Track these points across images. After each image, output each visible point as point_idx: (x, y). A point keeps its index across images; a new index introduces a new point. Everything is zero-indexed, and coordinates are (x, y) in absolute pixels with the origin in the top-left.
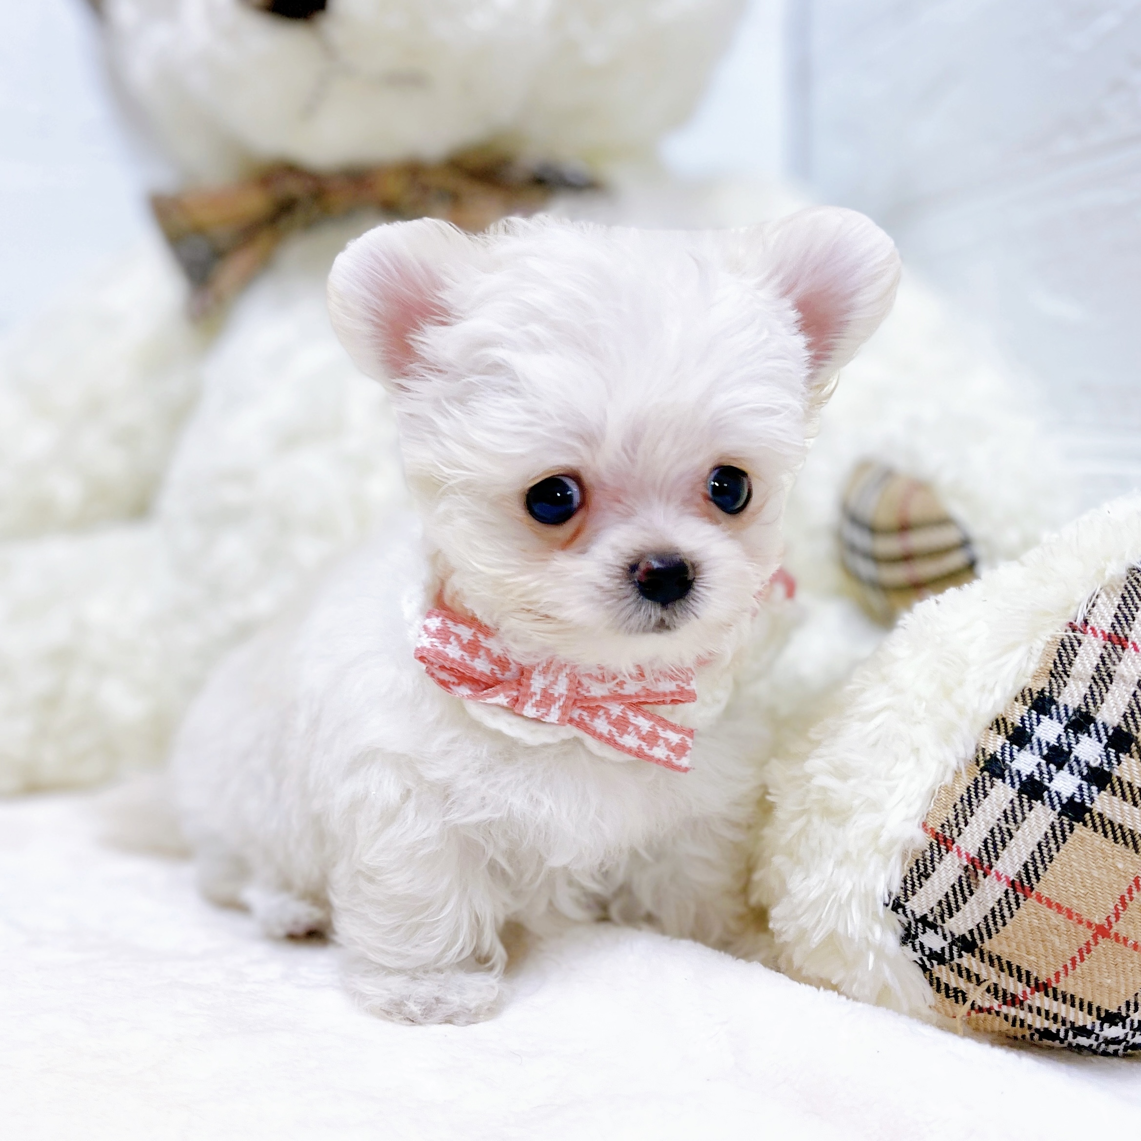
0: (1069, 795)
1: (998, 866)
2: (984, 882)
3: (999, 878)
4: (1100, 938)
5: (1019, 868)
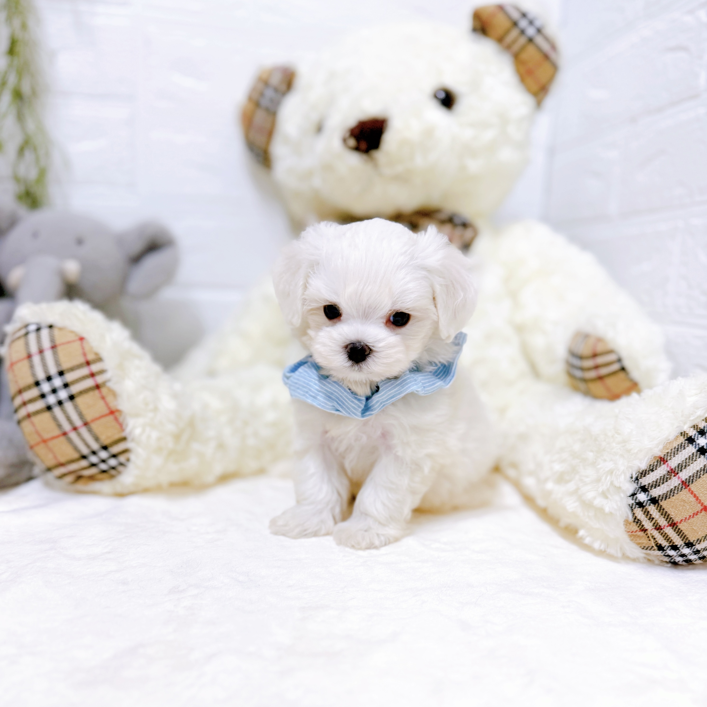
1: (680, 474)
2: (672, 478)
3: (679, 478)
4: (703, 511)
5: (687, 477)
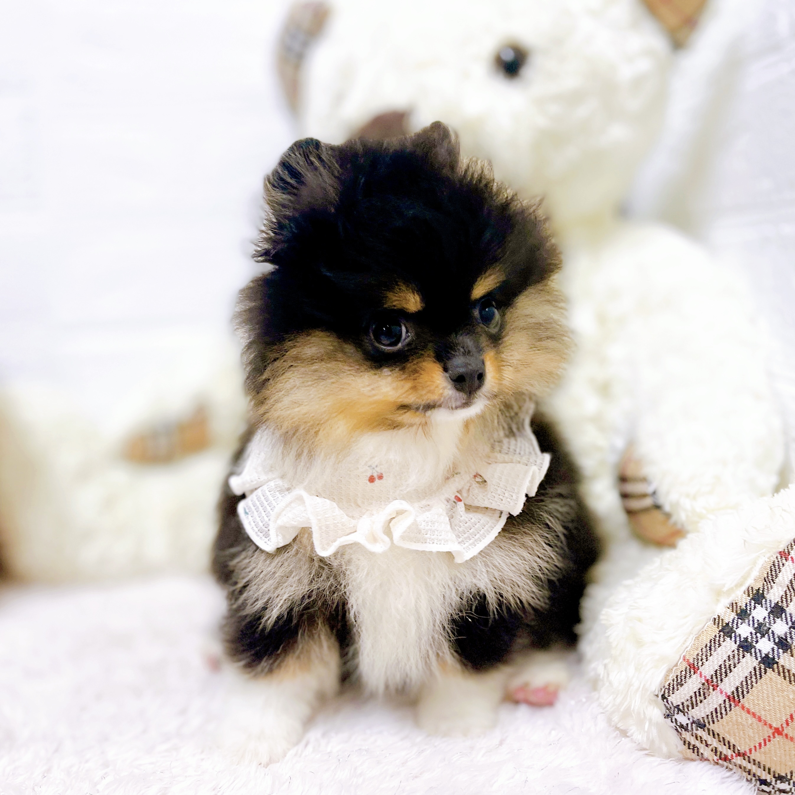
0: (766, 653)
1: (721, 686)
2: (713, 694)
3: (721, 693)
4: (776, 734)
5: (733, 689)
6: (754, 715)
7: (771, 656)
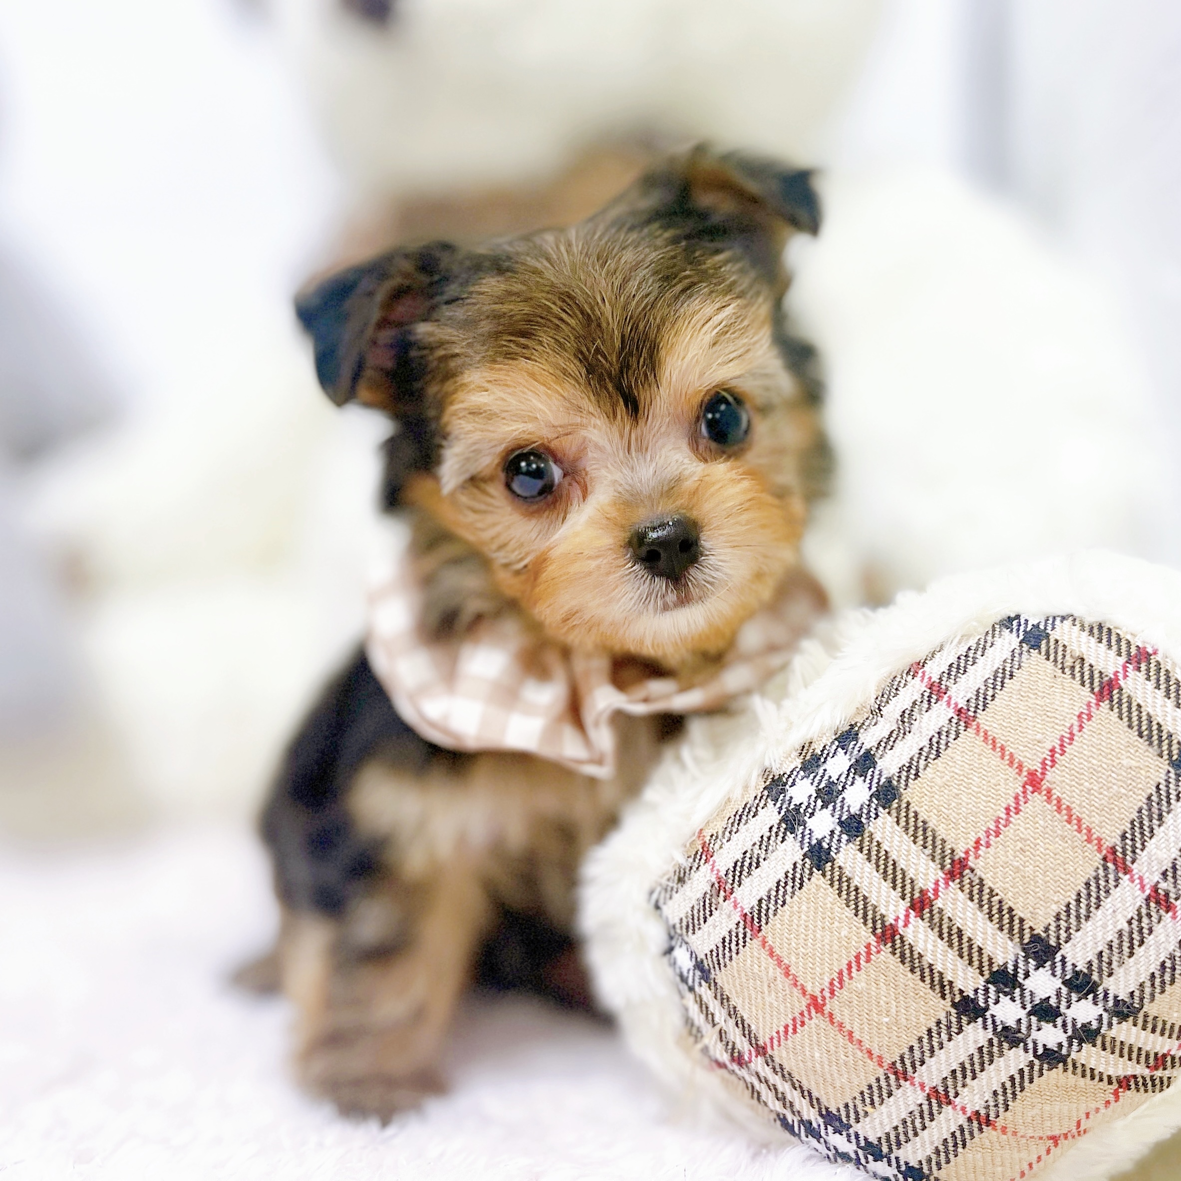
0: (820, 837)
1: (738, 893)
3: (736, 906)
4: (814, 1011)
5: (754, 902)
6: (779, 962)
7: (825, 846)
